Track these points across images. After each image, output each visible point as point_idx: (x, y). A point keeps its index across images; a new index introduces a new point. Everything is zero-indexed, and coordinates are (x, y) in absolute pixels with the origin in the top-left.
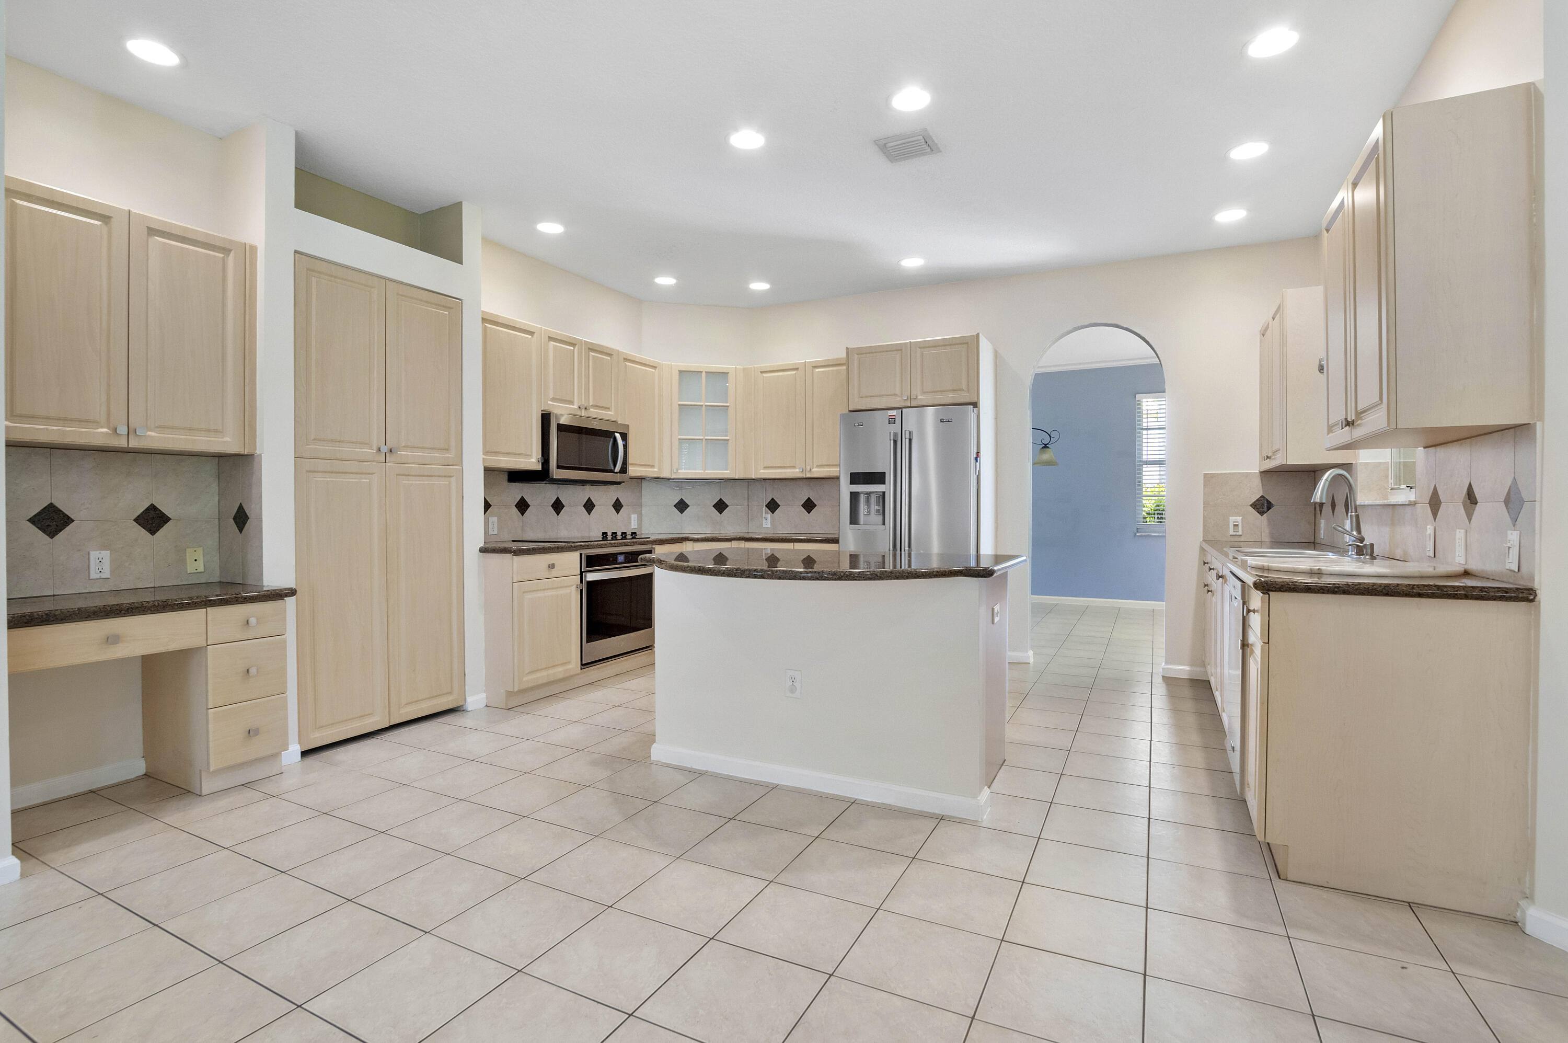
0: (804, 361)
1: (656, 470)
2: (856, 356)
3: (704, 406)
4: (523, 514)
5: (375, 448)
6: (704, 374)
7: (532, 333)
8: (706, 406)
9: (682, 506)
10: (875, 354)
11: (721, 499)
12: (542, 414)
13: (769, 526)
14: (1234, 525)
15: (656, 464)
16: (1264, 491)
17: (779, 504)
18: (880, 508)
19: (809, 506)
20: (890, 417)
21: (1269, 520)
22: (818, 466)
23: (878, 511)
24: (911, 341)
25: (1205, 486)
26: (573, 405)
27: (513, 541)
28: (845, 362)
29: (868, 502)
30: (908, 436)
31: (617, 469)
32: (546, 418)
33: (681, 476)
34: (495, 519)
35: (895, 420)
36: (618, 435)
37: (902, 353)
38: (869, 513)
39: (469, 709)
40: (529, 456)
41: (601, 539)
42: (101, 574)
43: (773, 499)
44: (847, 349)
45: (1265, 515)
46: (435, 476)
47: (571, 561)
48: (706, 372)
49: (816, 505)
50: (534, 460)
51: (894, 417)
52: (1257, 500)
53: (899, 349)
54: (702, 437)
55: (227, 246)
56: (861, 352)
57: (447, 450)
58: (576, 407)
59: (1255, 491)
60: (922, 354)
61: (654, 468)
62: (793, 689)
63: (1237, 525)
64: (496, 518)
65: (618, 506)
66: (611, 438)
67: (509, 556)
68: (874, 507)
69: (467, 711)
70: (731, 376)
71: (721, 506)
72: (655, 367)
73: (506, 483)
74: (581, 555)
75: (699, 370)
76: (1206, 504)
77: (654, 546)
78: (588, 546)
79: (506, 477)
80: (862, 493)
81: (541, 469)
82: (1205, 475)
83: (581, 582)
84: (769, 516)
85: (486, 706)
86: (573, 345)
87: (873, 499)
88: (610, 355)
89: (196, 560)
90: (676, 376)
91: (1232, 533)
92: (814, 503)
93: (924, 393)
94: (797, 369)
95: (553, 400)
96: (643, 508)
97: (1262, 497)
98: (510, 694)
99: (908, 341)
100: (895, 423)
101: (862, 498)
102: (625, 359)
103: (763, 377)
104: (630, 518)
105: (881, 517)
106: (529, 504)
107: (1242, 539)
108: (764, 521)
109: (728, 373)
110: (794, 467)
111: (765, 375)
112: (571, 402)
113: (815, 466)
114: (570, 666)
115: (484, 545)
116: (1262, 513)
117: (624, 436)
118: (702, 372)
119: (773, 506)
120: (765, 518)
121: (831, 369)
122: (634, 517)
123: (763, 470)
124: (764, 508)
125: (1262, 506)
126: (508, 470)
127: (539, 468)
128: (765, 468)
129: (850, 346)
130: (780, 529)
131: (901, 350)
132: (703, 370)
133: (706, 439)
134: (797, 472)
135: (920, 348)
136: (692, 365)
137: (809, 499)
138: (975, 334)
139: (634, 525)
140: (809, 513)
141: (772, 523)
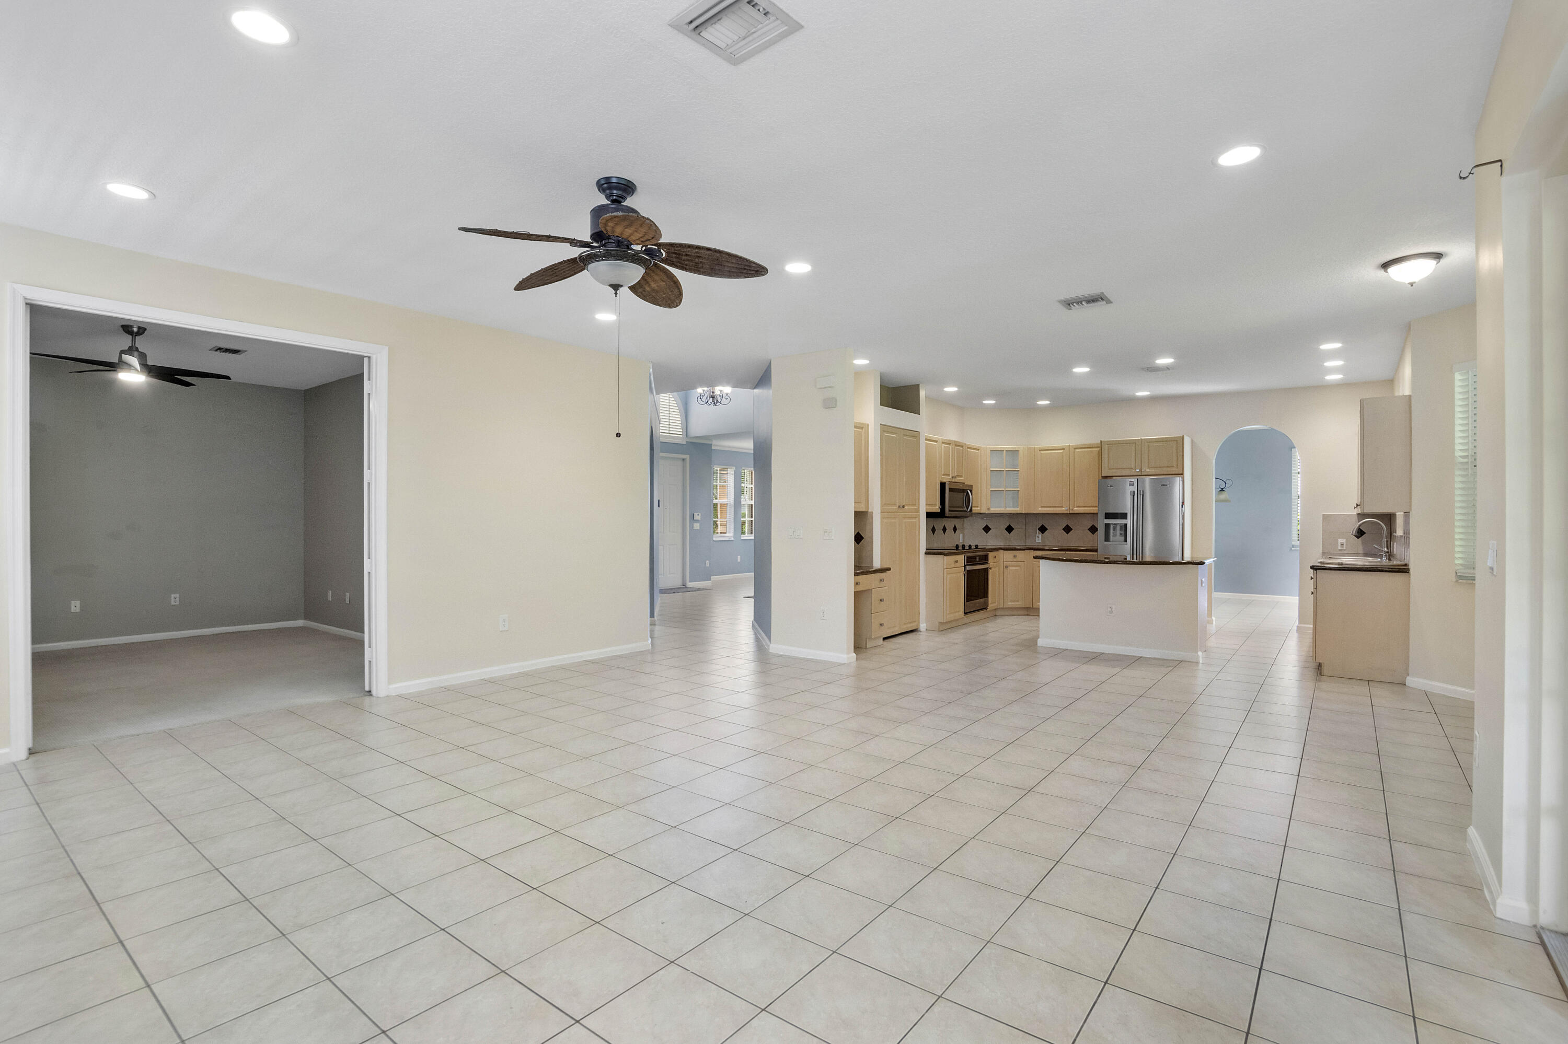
0: (1068, 444)
1: (979, 508)
2: (1107, 444)
3: (1004, 471)
6: (1005, 452)
7: (936, 441)
8: (1006, 470)
9: (987, 529)
10: (1116, 445)
11: (1011, 525)
12: (941, 483)
13: (1040, 541)
14: (1341, 544)
15: (978, 505)
16: (1360, 525)
17: (1048, 528)
18: (1123, 532)
19: (1067, 529)
21: (1362, 541)
22: (1077, 507)
23: (1121, 534)
24: (1143, 438)
25: (1323, 522)
28: (1099, 445)
29: (1115, 529)
30: (1141, 493)
31: (969, 510)
32: (943, 485)
33: (989, 512)
36: (969, 491)
37: (1136, 445)
38: (1115, 535)
39: (921, 630)
40: (935, 505)
43: (1043, 525)
44: (1101, 441)
45: (1360, 539)
46: (913, 518)
47: (961, 559)
50: (938, 507)
51: (1132, 482)
52: (1356, 530)
54: (1003, 489)
55: (861, 426)
56: (1110, 443)
57: (916, 505)
58: (950, 477)
59: (1355, 525)
60: (1149, 446)
62: (1111, 612)
65: (955, 529)
66: (967, 493)
67: (942, 556)
68: (1118, 532)
70: (1021, 453)
71: (1009, 529)
72: (978, 450)
74: (965, 556)
75: (1002, 449)
76: (1324, 531)
77: (988, 553)
80: (1112, 524)
81: (941, 511)
82: (1324, 515)
83: (965, 570)
84: (1040, 535)
85: (928, 629)
86: (950, 444)
87: (1118, 528)
88: (962, 446)
90: (989, 453)
91: (1340, 548)
92: (1071, 529)
93: (1148, 467)
94: (1064, 449)
95: (944, 474)
97: (1359, 528)
98: (941, 623)
99: (1140, 438)
100: (1133, 485)
101: (1112, 527)
102: (968, 448)
103: (1039, 453)
105: (1123, 538)
107: (1346, 552)
108: (1037, 538)
109: (1018, 451)
110: (1062, 507)
111: (1042, 452)
112: (949, 475)
113: (1075, 506)
114: (959, 614)
115: (926, 550)
116: (1358, 537)
117: (971, 491)
118: (1003, 451)
119: (1043, 529)
120: (1037, 536)
121: (1086, 450)
122: (961, 535)
123: (1039, 508)
124: (1038, 531)
125: (1360, 533)
128: (1042, 507)
129: (1103, 440)
130: (1048, 543)
131: (1135, 443)
132: (1005, 449)
133: (1006, 490)
134: (1063, 510)
135: (1147, 442)
136: (999, 447)
137: (1067, 525)
138: (1182, 436)
139: (961, 540)
140: (1067, 534)
141: (1042, 539)
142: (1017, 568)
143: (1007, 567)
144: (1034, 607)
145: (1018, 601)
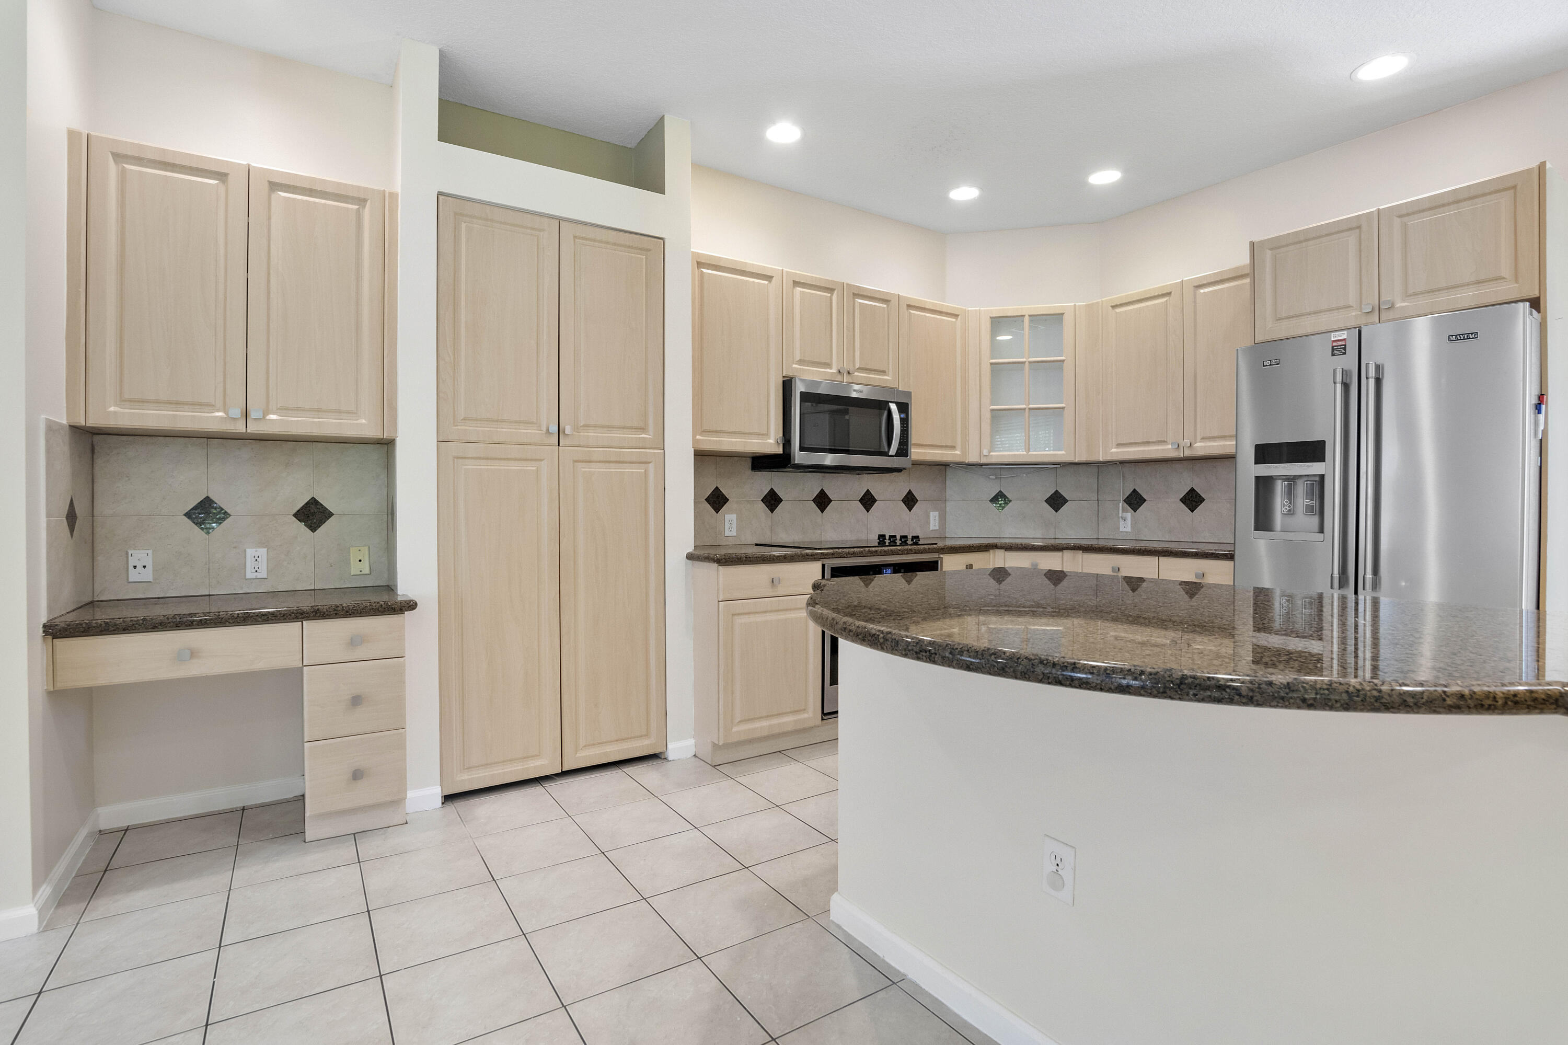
0: (1181, 280)
1: (958, 452)
2: (1269, 253)
3: (1027, 363)
4: (772, 511)
5: (544, 429)
6: (1027, 319)
7: (769, 278)
8: (1030, 362)
9: (1001, 500)
10: (1304, 244)
11: (1056, 492)
12: (784, 381)
13: (1129, 529)
15: (959, 446)
17: (1145, 497)
18: (1315, 503)
19: (1192, 500)
20: (1335, 344)
22: (1204, 439)
23: (1310, 509)
24: (1381, 207)
26: (831, 368)
27: (757, 545)
28: (1248, 269)
29: (1290, 493)
30: (1372, 373)
31: (893, 451)
32: (787, 385)
33: (994, 460)
34: (733, 517)
35: (1345, 349)
36: (893, 407)
37: (1361, 231)
38: (1291, 512)
39: (670, 759)
40: (766, 435)
41: (877, 545)
42: (256, 574)
43: (1135, 491)
44: (1252, 245)
46: (626, 462)
47: (808, 574)
48: (1030, 316)
49: (1204, 500)
50: (771, 441)
51: (1343, 343)
53: (1355, 226)
54: (1024, 406)
55: (363, 196)
56: (1277, 245)
57: (644, 429)
58: (834, 371)
60: (1404, 226)
61: (956, 450)
64: (735, 515)
65: (910, 501)
66: (885, 410)
67: (714, 565)
68: (1302, 501)
69: (668, 761)
70: (1068, 318)
71: (1056, 501)
72: (956, 316)
73: (749, 472)
74: (823, 566)
75: (1020, 314)
77: (941, 556)
78: (833, 554)
79: (749, 463)
80: (1279, 477)
81: (782, 453)
84: (1129, 515)
85: (695, 755)
86: (831, 290)
87: (1301, 488)
88: (886, 301)
89: (360, 561)
90: (986, 326)
92: (1200, 496)
93: (1407, 295)
94: (1169, 294)
95: (801, 362)
96: (948, 504)
98: (715, 746)
99: (1374, 209)
100: (1345, 353)
101: (1279, 488)
102: (910, 306)
103: (1116, 312)
104: (928, 517)
105: (1315, 520)
106: (781, 498)
108: (1122, 523)
109: (1063, 314)
110: (1164, 442)
111: (1118, 310)
112: (828, 365)
113: (1199, 438)
114: (805, 716)
115: (694, 550)
117: (904, 408)
118: (1023, 316)
119: (1135, 501)
120: (1122, 517)
121: (1226, 285)
122: (934, 516)
123: (1115, 448)
124: (1122, 504)
126: (751, 455)
127: (780, 450)
128: (1119, 445)
129: (1256, 239)
130: (1146, 535)
131: (1359, 227)
132: (1026, 313)
133: (1030, 409)
134: (1170, 450)
135: (1400, 216)
136: (1009, 308)
137: (1192, 490)
138: (1534, 164)
139: (934, 526)
140: (1192, 511)
141: (1134, 525)
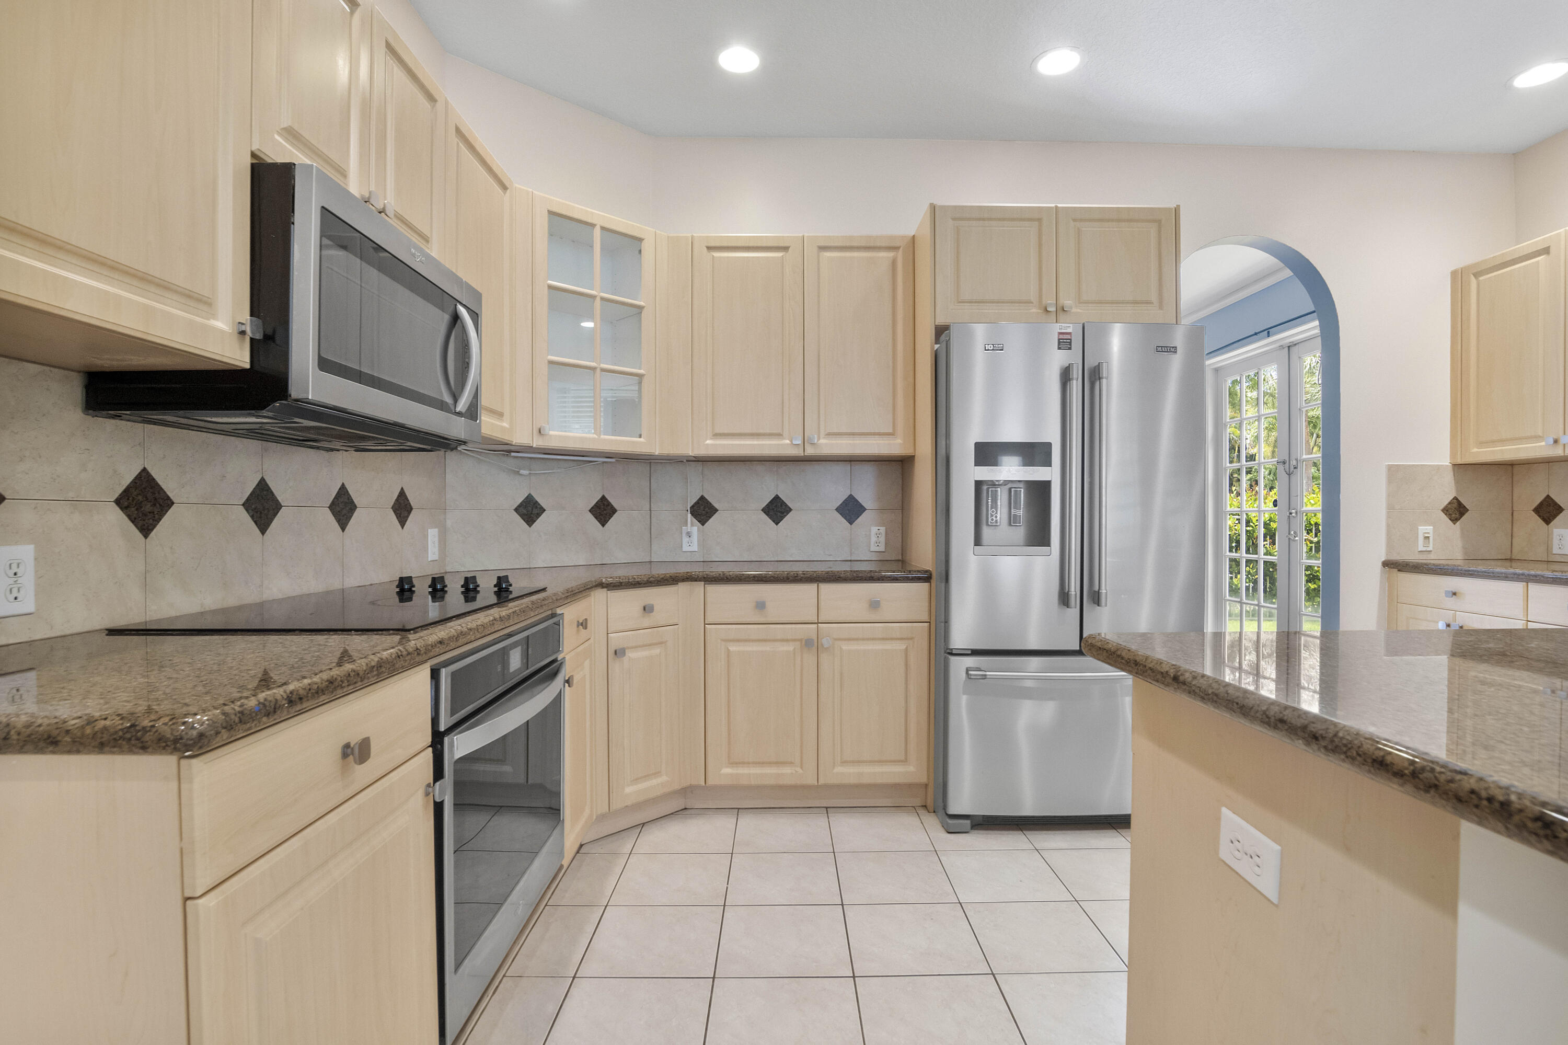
0: (801, 235)
1: (505, 425)
2: (950, 222)
3: (598, 299)
4: (146, 531)
6: (597, 231)
8: (602, 299)
9: (530, 510)
11: (603, 498)
12: (253, 165)
13: (695, 548)
14: (1425, 538)
16: (1457, 491)
17: (716, 505)
18: (1022, 513)
19: (777, 510)
20: (1061, 337)
21: (1462, 529)
22: (830, 435)
23: (1017, 520)
24: (1059, 205)
27: (112, 632)
31: (462, 406)
32: (272, 178)
33: (552, 444)
34: (24, 554)
35: (1070, 342)
36: (462, 311)
37: (1040, 226)
38: (997, 523)
43: (702, 498)
45: (1458, 523)
47: (406, 708)
48: (603, 228)
49: (790, 510)
52: (1450, 503)
53: (1034, 217)
54: (593, 364)
56: (960, 216)
59: (1446, 492)
60: (1078, 231)
61: (504, 421)
63: (1428, 537)
64: (31, 547)
65: (402, 509)
67: (165, 762)
68: (1009, 510)
70: (647, 247)
71: (603, 511)
72: (504, 188)
73: (75, 415)
74: (435, 674)
75: (590, 221)
79: (75, 390)
81: (248, 366)
82: (1390, 468)
83: (438, 774)
84: (694, 527)
88: (430, 98)
90: (542, 224)
91: (1421, 548)
92: (786, 505)
94: (785, 249)
96: (449, 514)
97: (1455, 498)
99: (1053, 205)
101: (985, 495)
102: (458, 132)
103: (713, 256)
104: (426, 537)
105: (1021, 532)
106: (168, 498)
108: (685, 539)
109: (641, 239)
111: (717, 254)
112: (341, 174)
113: (822, 435)
116: (1454, 520)
117: (475, 316)
118: (593, 225)
119: (703, 511)
120: (686, 533)
121: (856, 254)
122: (433, 534)
123: (711, 439)
124: (689, 515)
125: (1456, 510)
126: (87, 370)
127: (240, 359)
128: (716, 435)
129: (936, 202)
130: (718, 554)
131: (1039, 220)
132: (599, 223)
133: (603, 370)
134: (784, 446)
135: (1075, 220)
136: (579, 209)
137: (777, 498)
138: (1173, 206)
139: (433, 553)
140: (777, 524)
141: (702, 543)
142: (656, 651)
143: (619, 653)
144: (710, 782)
145: (657, 774)
